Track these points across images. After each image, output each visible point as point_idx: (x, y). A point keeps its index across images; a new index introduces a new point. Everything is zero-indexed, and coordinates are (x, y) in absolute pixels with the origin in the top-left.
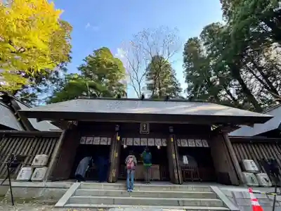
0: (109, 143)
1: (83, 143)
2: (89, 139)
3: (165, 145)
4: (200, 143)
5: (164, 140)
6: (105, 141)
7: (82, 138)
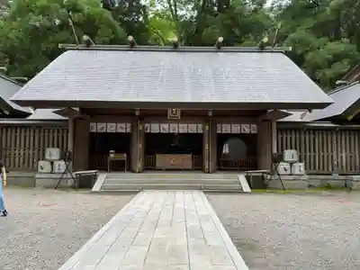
0: (128, 130)
1: (94, 131)
2: (101, 126)
3: (200, 131)
4: (247, 129)
5: (200, 126)
6: (123, 128)
7: (91, 124)
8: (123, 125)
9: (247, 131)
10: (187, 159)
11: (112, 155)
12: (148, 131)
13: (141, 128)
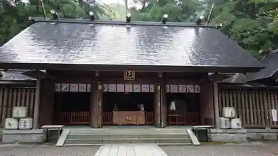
0: (89, 90)
2: (65, 86)
3: (152, 91)
4: (191, 89)
5: (152, 86)
6: (84, 88)
7: (56, 85)
8: (85, 86)
9: (192, 91)
10: (140, 116)
12: (106, 91)
13: (100, 87)
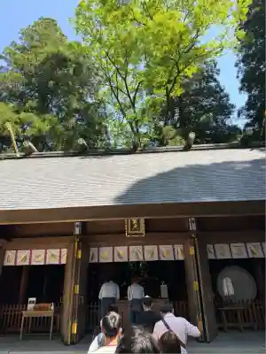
0: (63, 260)
1: (12, 264)
2: (22, 254)
3: (180, 257)
5: (179, 248)
7: (7, 253)
8: (56, 252)
9: (259, 254)
11: (30, 306)
12: (95, 260)
